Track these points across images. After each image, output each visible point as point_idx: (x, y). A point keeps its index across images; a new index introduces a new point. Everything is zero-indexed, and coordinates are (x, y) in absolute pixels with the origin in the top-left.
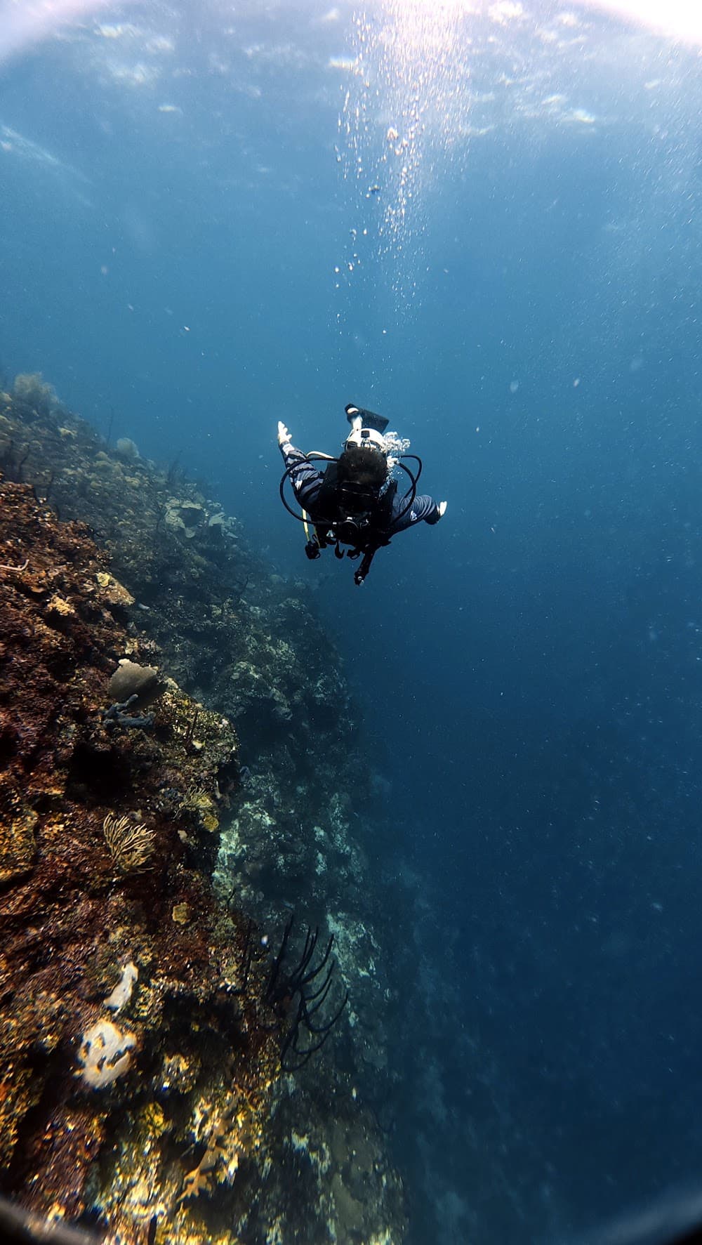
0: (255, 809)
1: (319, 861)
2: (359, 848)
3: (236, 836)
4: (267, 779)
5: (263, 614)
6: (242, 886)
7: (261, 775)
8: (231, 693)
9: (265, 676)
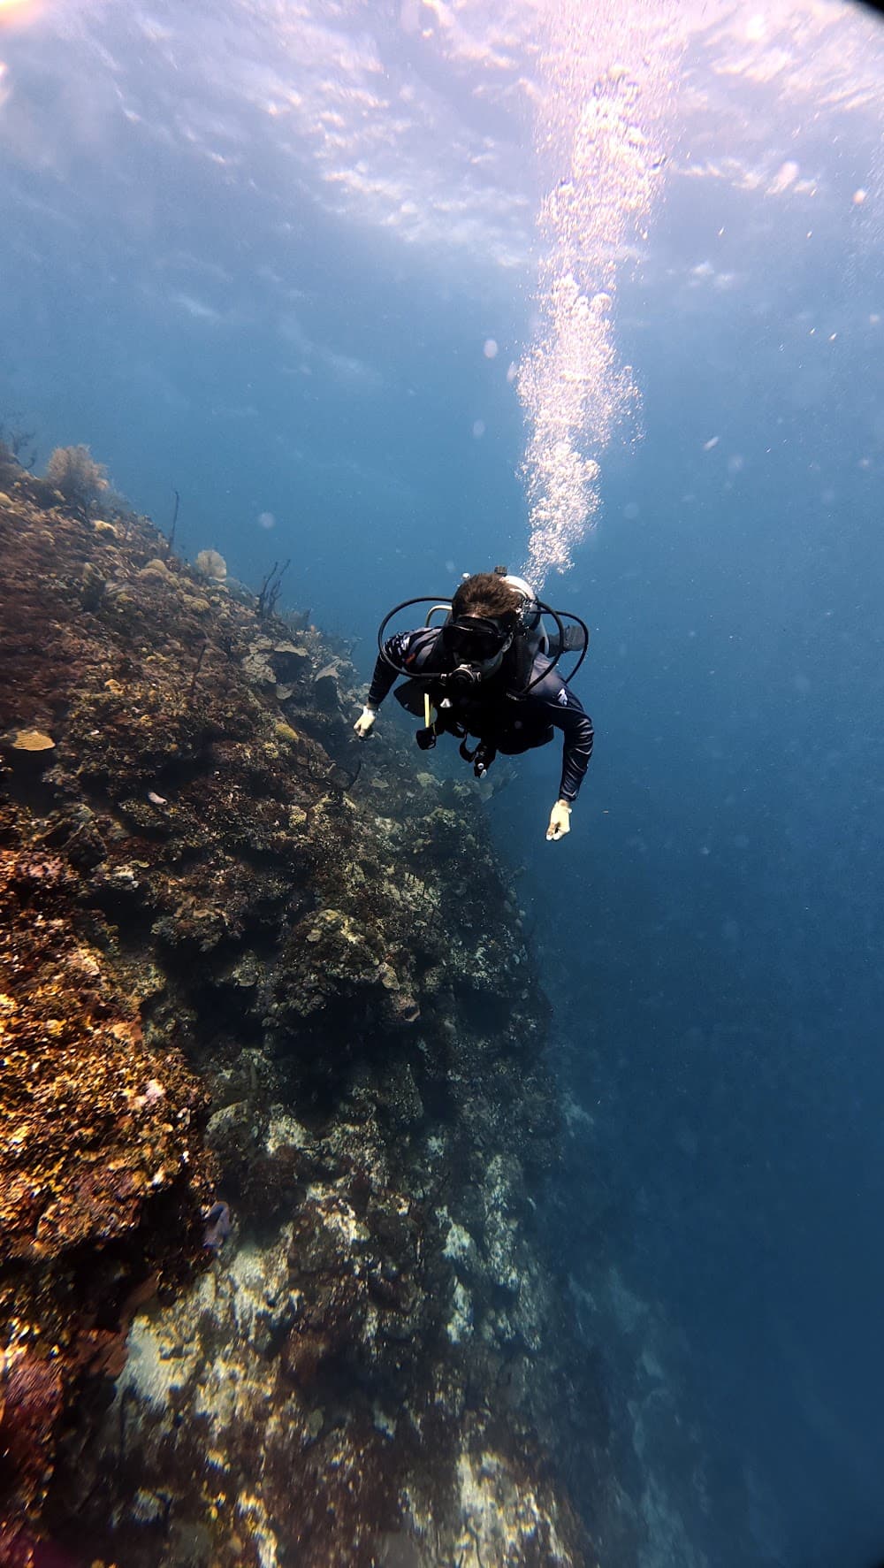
0: (332, 1201)
1: (455, 1306)
2: (535, 1271)
3: (283, 1265)
4: (364, 1135)
5: (395, 831)
6: (271, 1406)
7: (353, 1125)
8: (303, 968)
9: (369, 940)
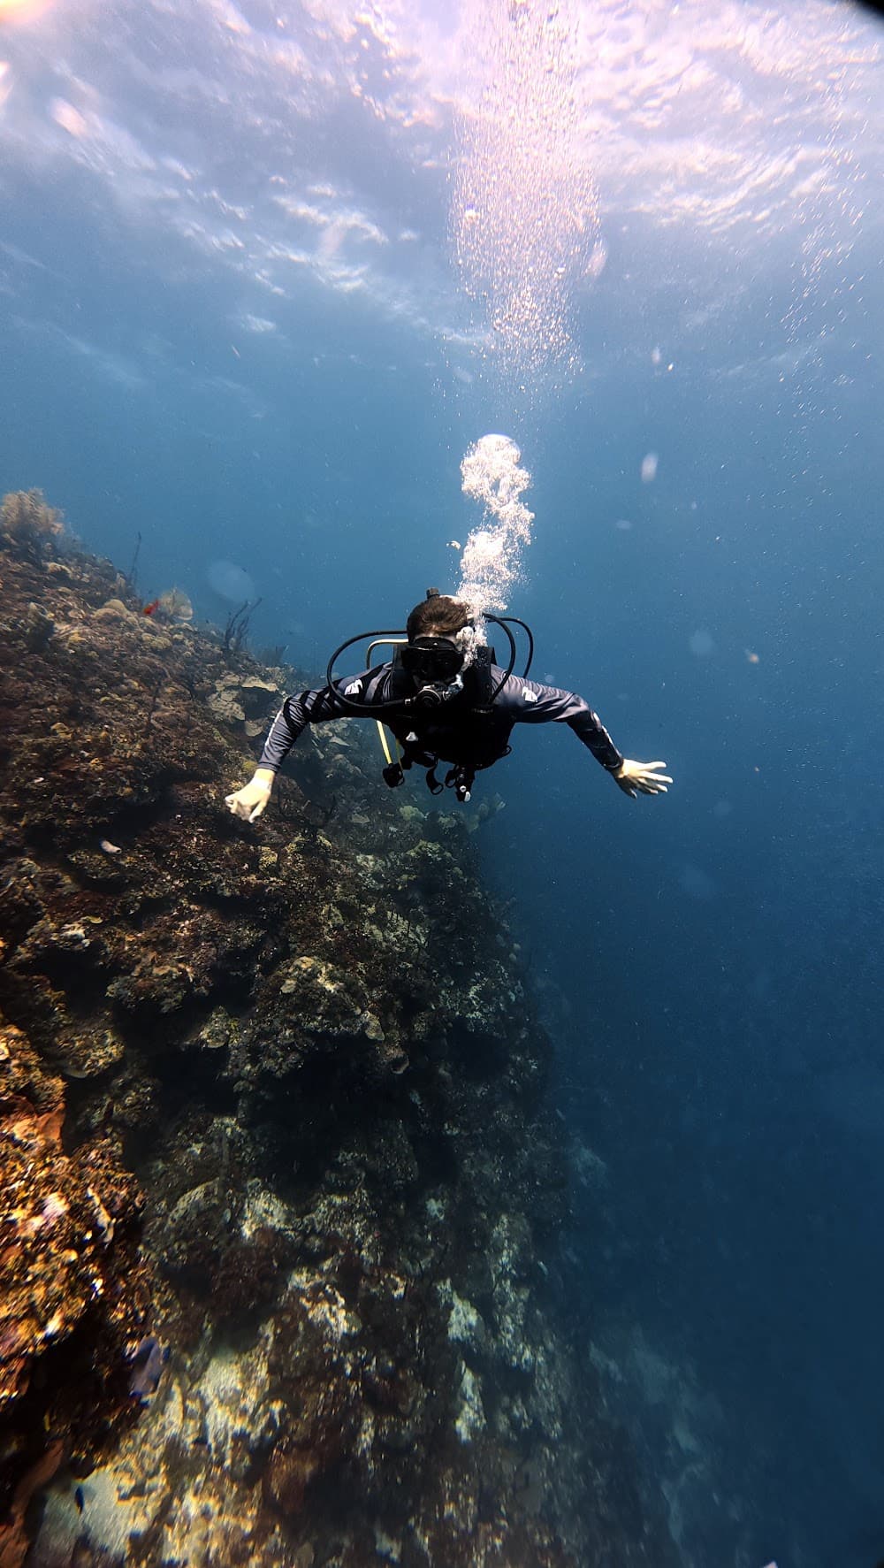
0: (318, 1288)
1: (464, 1397)
3: (262, 1372)
4: (353, 1206)
5: (378, 867)
7: (340, 1195)
8: (277, 1023)
9: (349, 988)
